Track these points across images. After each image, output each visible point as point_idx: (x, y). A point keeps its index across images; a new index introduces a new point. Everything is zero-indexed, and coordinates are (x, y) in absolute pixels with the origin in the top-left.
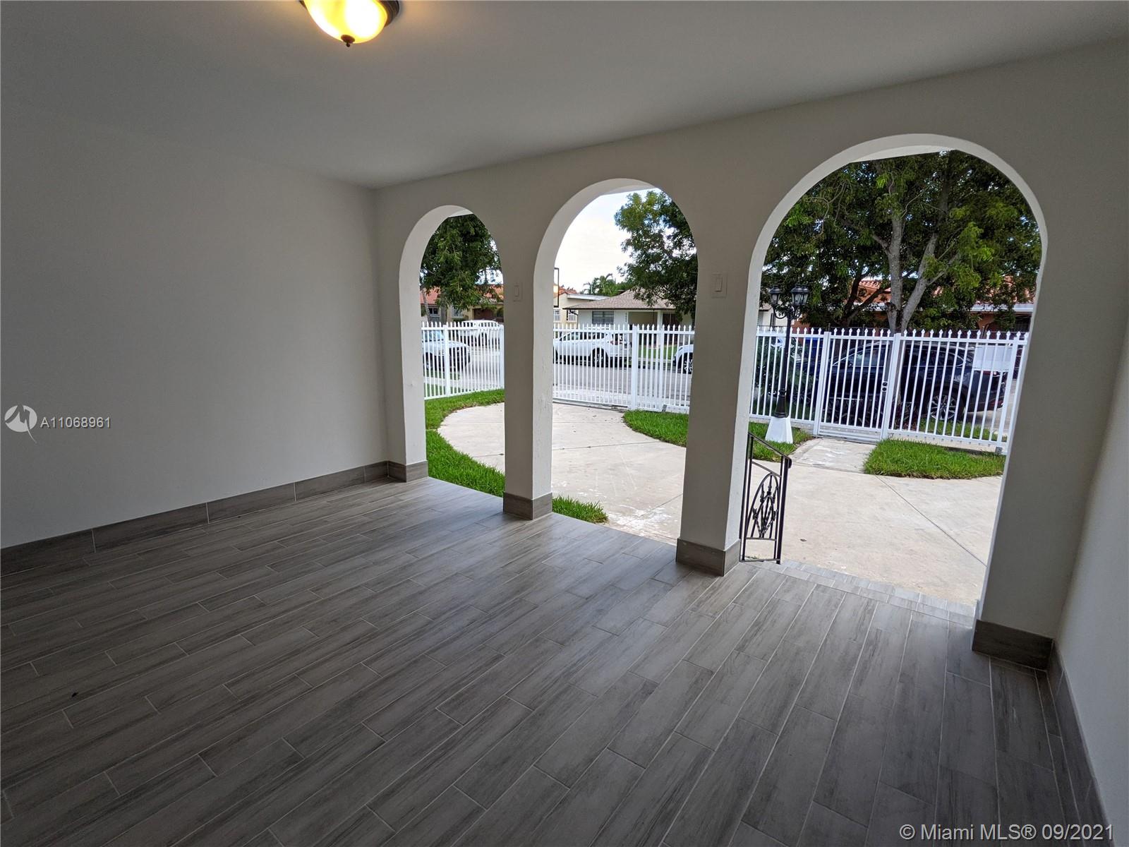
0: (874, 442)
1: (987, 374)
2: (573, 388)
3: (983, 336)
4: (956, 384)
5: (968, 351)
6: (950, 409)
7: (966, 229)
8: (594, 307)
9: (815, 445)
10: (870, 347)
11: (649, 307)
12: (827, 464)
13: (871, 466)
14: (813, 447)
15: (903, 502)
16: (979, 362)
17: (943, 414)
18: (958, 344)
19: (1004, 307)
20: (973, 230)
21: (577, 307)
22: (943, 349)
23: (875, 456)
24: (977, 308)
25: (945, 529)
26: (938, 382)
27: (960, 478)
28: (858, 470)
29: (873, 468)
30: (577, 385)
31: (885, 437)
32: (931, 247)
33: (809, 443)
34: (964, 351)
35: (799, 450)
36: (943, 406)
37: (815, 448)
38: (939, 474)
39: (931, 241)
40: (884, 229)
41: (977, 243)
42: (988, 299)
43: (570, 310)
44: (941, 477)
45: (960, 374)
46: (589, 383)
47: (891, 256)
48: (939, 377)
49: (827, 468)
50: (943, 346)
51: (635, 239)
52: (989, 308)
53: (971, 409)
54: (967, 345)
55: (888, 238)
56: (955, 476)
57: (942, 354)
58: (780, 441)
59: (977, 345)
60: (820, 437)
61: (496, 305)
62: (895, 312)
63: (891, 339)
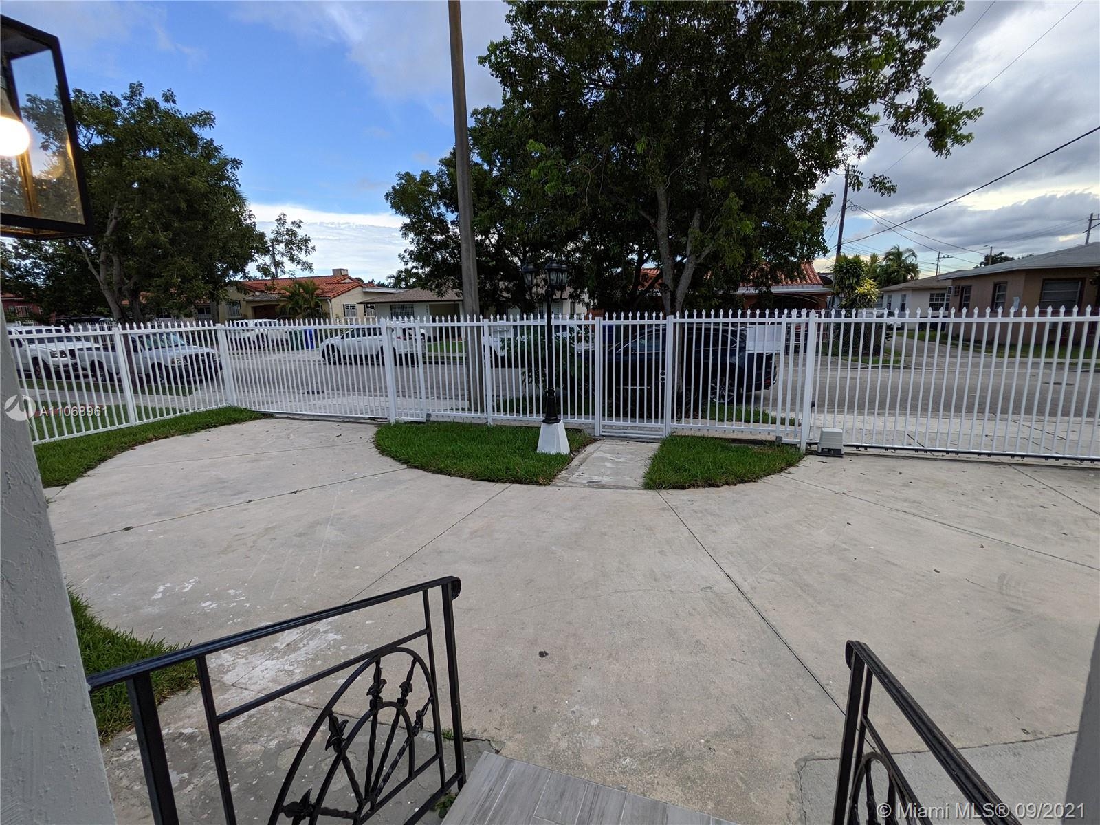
0: (658, 439)
1: (760, 356)
2: (344, 395)
3: (753, 315)
4: (732, 365)
5: (741, 331)
6: (729, 391)
7: (727, 201)
8: (391, 300)
9: (595, 451)
10: (652, 331)
11: (439, 299)
12: (605, 480)
13: (651, 480)
14: (592, 454)
15: (687, 534)
16: (752, 343)
17: (722, 397)
18: (730, 325)
19: (764, 289)
20: (735, 202)
21: (374, 301)
22: (716, 330)
23: (658, 462)
24: (741, 291)
25: (738, 579)
26: (715, 365)
27: (746, 482)
28: (637, 484)
29: (655, 481)
30: (348, 390)
31: (668, 432)
32: (696, 222)
33: (590, 448)
34: (736, 331)
35: (575, 462)
36: (722, 388)
37: (595, 455)
38: (724, 481)
39: (695, 218)
40: (652, 206)
41: (739, 215)
42: (749, 281)
43: (366, 304)
44: (728, 484)
45: (735, 355)
46: (364, 388)
47: (659, 233)
48: (715, 359)
49: (604, 487)
50: (716, 327)
51: (413, 224)
52: (751, 290)
53: (749, 389)
54: (739, 325)
55: (655, 215)
56: (742, 480)
57: (716, 336)
58: (553, 452)
59: (748, 325)
60: (603, 438)
61: (277, 301)
62: (669, 294)
63: (664, 322)
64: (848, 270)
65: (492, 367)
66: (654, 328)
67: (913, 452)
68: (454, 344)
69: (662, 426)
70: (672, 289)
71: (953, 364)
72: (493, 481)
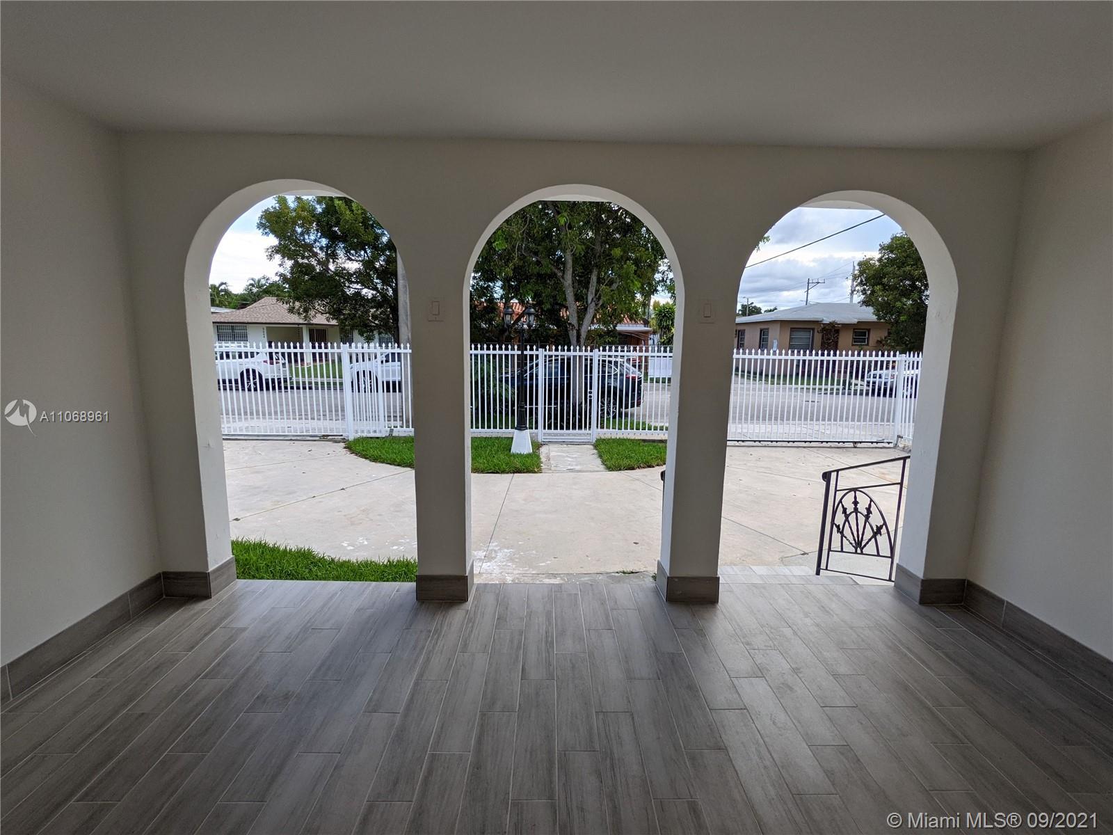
0: (591, 442)
8: (218, 320)
9: (549, 451)
12: (577, 467)
13: (612, 465)
31: (597, 437)
33: (544, 449)
35: (543, 459)
37: (552, 454)
41: (633, 277)
47: (566, 284)
49: (581, 471)
51: (282, 246)
55: (562, 269)
58: (525, 452)
60: (547, 443)
62: (575, 331)
63: (591, 354)
64: (665, 315)
65: (383, 391)
66: (553, 358)
67: (753, 443)
68: (297, 369)
69: (590, 432)
70: (577, 328)
71: (742, 389)
72: (497, 473)
